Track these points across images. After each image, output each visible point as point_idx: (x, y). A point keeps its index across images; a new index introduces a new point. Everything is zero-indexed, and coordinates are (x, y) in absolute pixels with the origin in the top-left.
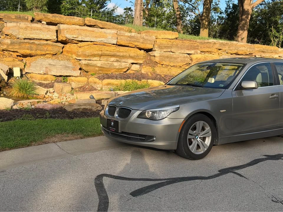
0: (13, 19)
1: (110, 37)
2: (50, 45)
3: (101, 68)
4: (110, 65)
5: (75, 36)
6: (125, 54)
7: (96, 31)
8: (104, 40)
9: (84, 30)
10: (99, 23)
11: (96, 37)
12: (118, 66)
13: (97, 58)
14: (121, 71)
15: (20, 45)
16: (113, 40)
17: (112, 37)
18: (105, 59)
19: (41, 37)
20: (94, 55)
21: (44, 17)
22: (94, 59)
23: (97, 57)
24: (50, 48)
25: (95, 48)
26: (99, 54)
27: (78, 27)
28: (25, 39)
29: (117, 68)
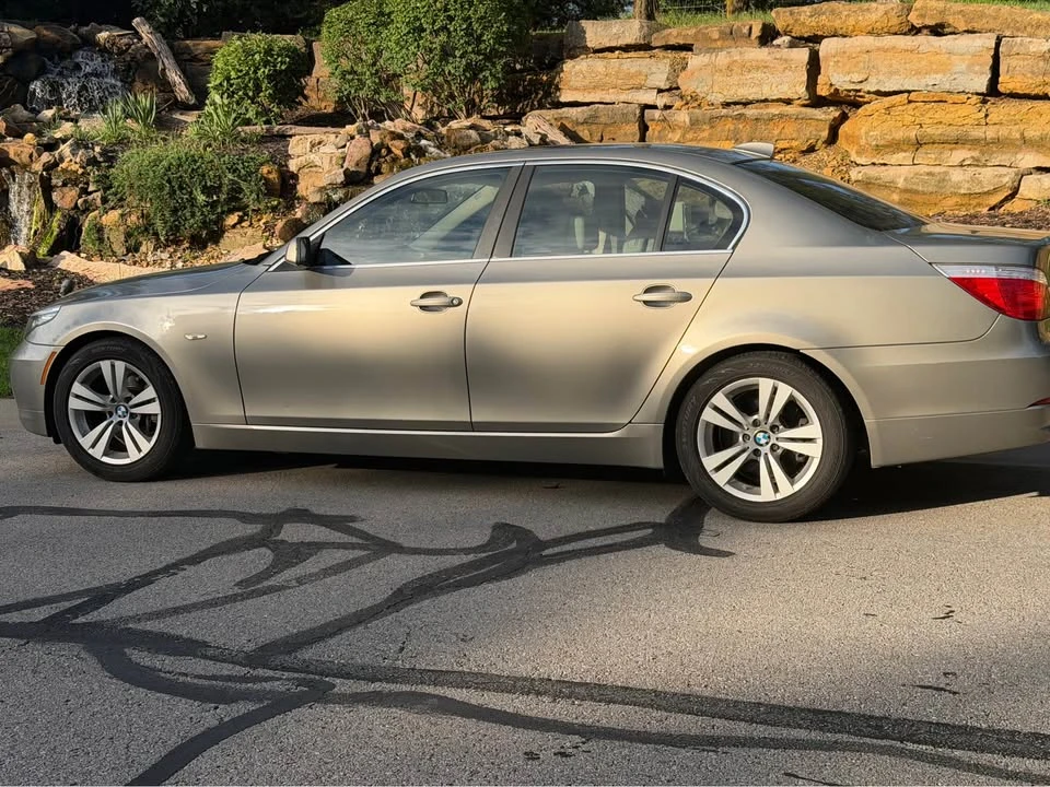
0: (715, 40)
1: (963, 67)
2: (790, 118)
3: (907, 196)
4: (939, 182)
5: (856, 78)
6: (1003, 132)
7: (921, 48)
8: (940, 81)
9: (886, 51)
10: (954, 14)
11: (918, 73)
12: (966, 185)
13: (904, 154)
14: (979, 205)
15: (712, 127)
16: (973, 75)
17: (970, 67)
18: (933, 156)
19: (767, 93)
20: (895, 146)
21: (792, 22)
22: (893, 161)
23: (905, 151)
24: (790, 129)
25: (899, 118)
26: (908, 137)
27: (870, 41)
28: (727, 105)
29: (962, 191)
